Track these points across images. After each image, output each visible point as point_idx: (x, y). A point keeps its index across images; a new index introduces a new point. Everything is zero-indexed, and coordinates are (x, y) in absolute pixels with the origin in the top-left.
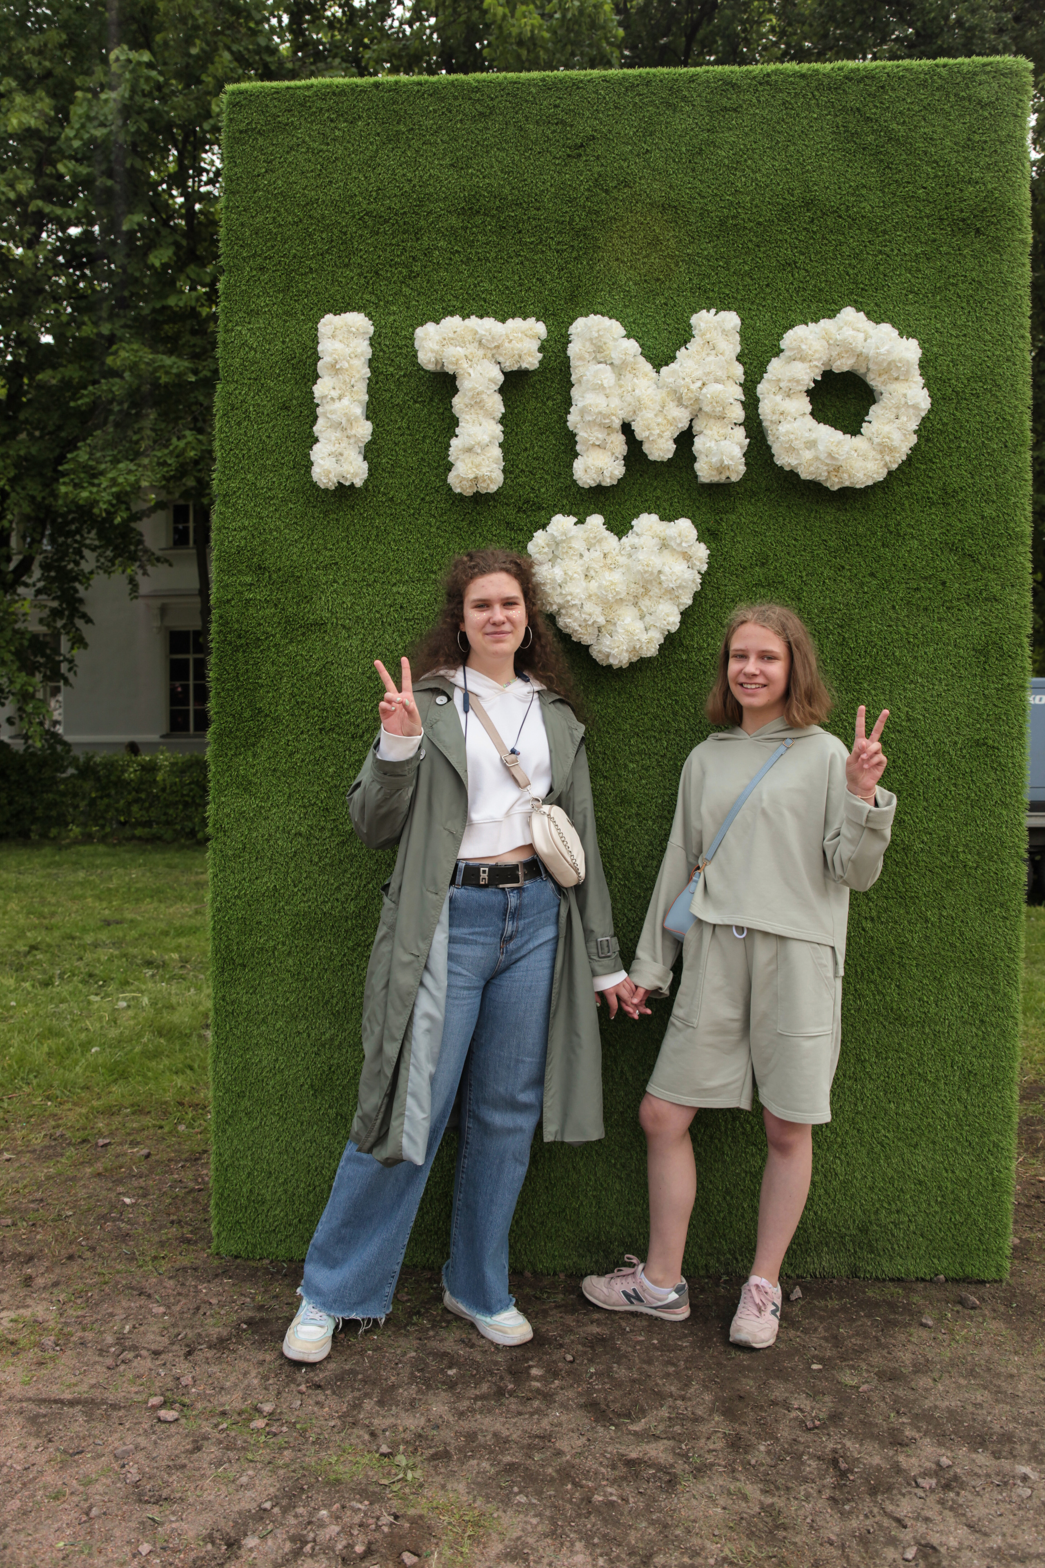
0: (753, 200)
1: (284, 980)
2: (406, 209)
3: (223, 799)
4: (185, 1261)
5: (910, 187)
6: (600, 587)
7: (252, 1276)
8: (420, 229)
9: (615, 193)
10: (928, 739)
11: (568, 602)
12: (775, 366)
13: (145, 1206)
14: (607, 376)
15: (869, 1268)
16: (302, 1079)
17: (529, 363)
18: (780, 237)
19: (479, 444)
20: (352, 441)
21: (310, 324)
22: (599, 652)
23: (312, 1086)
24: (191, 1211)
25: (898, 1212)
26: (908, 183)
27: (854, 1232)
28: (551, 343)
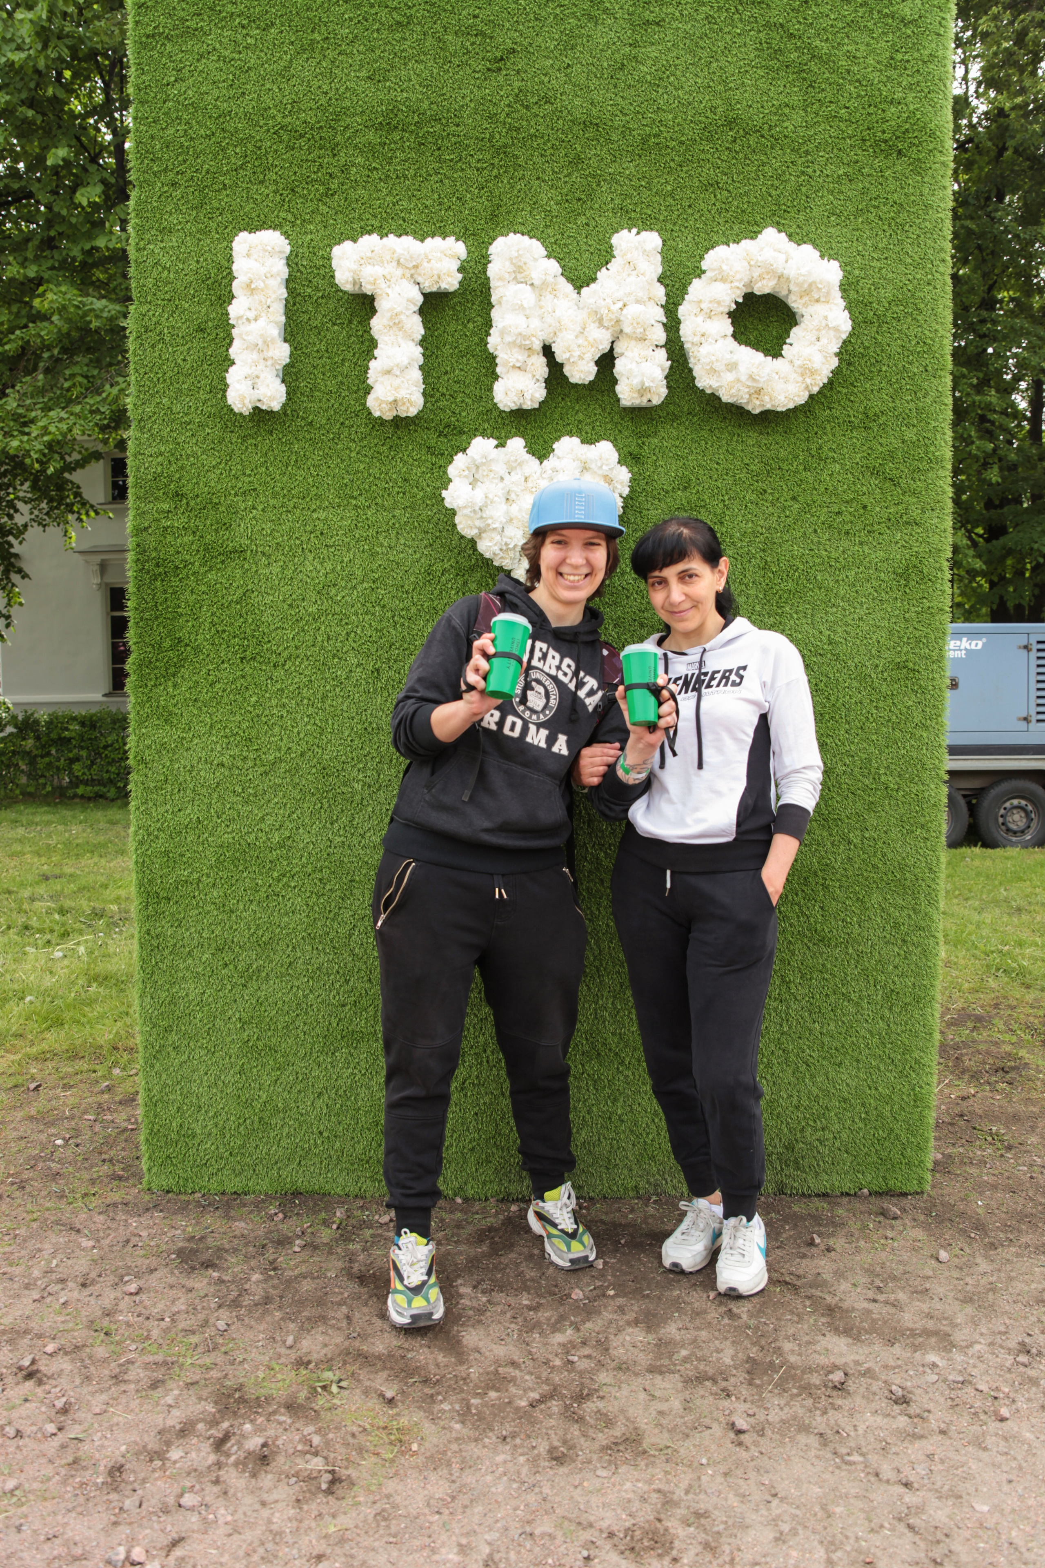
0: (675, 118)
1: (209, 912)
2: (322, 124)
3: (144, 731)
4: (116, 1197)
5: (833, 106)
6: (520, 510)
7: (184, 1208)
8: (337, 145)
9: (535, 110)
10: (850, 662)
11: (489, 525)
12: (697, 288)
13: (77, 1146)
14: (526, 295)
15: (795, 1184)
16: (230, 1012)
17: (448, 283)
18: (703, 156)
19: (397, 365)
20: (269, 363)
21: (225, 243)
24: (124, 1149)
25: (823, 1129)
26: (831, 102)
27: (780, 1150)
28: (472, 264)
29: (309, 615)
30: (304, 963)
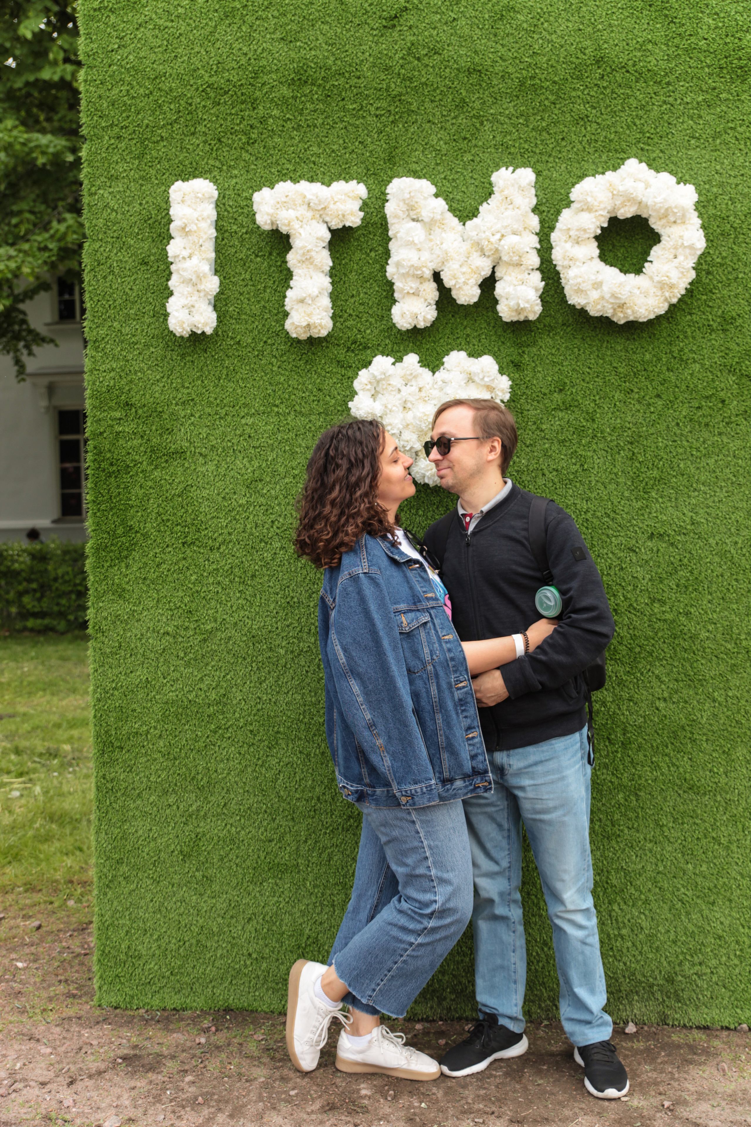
0: (549, 60)
1: (156, 759)
2: (243, 81)
3: (101, 604)
4: (71, 1012)
5: (693, 39)
7: (130, 1022)
10: (711, 540)
12: (565, 217)
13: (37, 969)
14: (418, 232)
15: (677, 1016)
16: (173, 847)
17: (352, 222)
18: (574, 94)
19: (310, 295)
20: (202, 294)
21: (163, 188)
22: (417, 472)
23: (181, 852)
24: (77, 972)
25: (700, 964)
26: (691, 35)
27: (661, 982)
28: (373, 200)
29: (240, 506)
30: (236, 804)
